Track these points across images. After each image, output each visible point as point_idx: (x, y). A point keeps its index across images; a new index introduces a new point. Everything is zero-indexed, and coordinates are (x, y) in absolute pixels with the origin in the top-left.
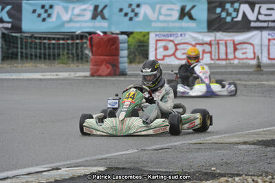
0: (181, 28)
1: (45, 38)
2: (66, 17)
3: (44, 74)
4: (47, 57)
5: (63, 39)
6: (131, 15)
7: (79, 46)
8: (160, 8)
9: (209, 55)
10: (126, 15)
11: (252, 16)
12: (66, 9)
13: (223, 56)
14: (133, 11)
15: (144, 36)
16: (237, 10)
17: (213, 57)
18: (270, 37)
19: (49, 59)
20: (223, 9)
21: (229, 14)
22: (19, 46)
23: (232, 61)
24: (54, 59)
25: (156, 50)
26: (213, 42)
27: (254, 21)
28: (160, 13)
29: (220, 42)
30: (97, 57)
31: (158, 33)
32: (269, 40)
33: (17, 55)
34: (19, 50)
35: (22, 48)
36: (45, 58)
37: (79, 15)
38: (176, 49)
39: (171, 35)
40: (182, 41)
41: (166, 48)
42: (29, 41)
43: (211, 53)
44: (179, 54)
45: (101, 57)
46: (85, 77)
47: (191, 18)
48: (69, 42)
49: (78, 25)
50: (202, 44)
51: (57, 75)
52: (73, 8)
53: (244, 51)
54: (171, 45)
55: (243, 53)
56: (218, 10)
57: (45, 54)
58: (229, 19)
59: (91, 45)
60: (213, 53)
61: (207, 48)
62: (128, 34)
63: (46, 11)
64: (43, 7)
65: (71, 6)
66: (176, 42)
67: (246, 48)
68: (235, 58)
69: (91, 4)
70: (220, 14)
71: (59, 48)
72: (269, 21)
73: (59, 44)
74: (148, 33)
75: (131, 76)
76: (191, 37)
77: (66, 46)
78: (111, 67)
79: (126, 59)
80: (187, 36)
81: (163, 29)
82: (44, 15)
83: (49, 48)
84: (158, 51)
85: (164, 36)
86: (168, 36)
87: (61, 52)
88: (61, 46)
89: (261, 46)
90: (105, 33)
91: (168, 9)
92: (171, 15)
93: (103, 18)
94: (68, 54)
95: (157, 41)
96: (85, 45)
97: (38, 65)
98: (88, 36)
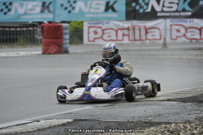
0: (107, 18)
1: (6, 27)
2: (21, 11)
3: (8, 53)
4: (8, 41)
5: (20, 27)
6: (70, 9)
7: (32, 32)
8: (91, 3)
9: (127, 37)
10: (66, 8)
11: (158, 8)
12: (22, 5)
13: (137, 37)
14: (71, 6)
15: (79, 24)
16: (147, 4)
17: (131, 39)
18: (172, 23)
19: (10, 42)
20: (138, 4)
21: (141, 7)
23: (145, 42)
24: (13, 42)
25: (89, 34)
26: (130, 28)
27: (160, 12)
28: (91, 7)
29: (136, 28)
30: (48, 40)
31: (90, 22)
32: (171, 25)
36: (7, 42)
37: (31, 10)
38: (103, 33)
39: (99, 23)
40: (108, 27)
41: (96, 33)
43: (128, 35)
44: (105, 37)
45: (51, 40)
46: (38, 55)
47: (114, 10)
48: (25, 29)
49: (31, 17)
50: (122, 29)
51: (18, 54)
52: (27, 5)
53: (153, 34)
54: (99, 31)
55: (153, 35)
56: (134, 4)
57: (7, 39)
58: (141, 11)
59: (42, 31)
60: (131, 36)
61: (126, 32)
62: (69, 22)
63: (7, 7)
64: (5, 4)
65: (25, 3)
66: (103, 28)
67: (154, 32)
68: (147, 39)
69: (40, 1)
70: (135, 7)
71: (16, 34)
72: (170, 12)
73: (17, 31)
74: (82, 22)
75: (71, 54)
76: (114, 24)
77: (22, 32)
78: (57, 47)
79: (68, 41)
80: (111, 24)
81: (93, 19)
82: (6, 10)
83: (10, 34)
85: (94, 24)
86: (97, 23)
87: (19, 37)
88: (18, 33)
89: (166, 30)
90: (50, 22)
91: (97, 4)
92: (98, 9)
93: (49, 11)
94: (24, 38)
95: (89, 27)
96: (35, 32)
97: (3, 46)
98: (38, 24)
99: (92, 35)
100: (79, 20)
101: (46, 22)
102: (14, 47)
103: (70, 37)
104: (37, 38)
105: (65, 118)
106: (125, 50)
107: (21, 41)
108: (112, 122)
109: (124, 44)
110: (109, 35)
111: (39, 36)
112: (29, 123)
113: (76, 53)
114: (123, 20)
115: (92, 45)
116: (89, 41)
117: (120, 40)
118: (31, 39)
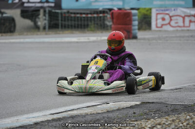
0: (174, 5)
1: (78, 13)
3: (79, 38)
4: (80, 26)
5: (91, 14)
7: (102, 18)
15: (147, 11)
19: (81, 28)
22: (60, 18)
24: (84, 28)
25: (157, 20)
30: (117, 26)
31: (158, 9)
33: (58, 25)
34: (60, 22)
35: (62, 20)
36: (78, 27)
38: (171, 20)
39: (167, 10)
40: (176, 14)
41: (163, 19)
42: (67, 15)
44: (173, 23)
45: (119, 26)
48: (95, 15)
49: (101, 4)
50: (189, 16)
51: (88, 39)
54: (167, 17)
57: (78, 25)
59: (112, 18)
61: (193, 19)
62: (138, 9)
66: (171, 15)
71: (87, 20)
73: (88, 17)
74: (151, 9)
75: (140, 39)
76: (181, 11)
77: (93, 18)
78: (126, 33)
79: (137, 27)
81: (161, 6)
83: (81, 20)
84: (158, 21)
85: (162, 10)
86: (165, 10)
87: (90, 23)
88: (89, 19)
90: (120, 9)
94: (94, 24)
95: (157, 14)
96: (106, 18)
97: (74, 32)
98: (108, 11)
99: (160, 22)
100: (148, 7)
101: (116, 9)
102: (85, 33)
103: (139, 23)
104: (107, 25)
105: (133, 101)
106: (192, 36)
107: (92, 26)
108: (178, 105)
109: (191, 30)
110: (176, 21)
111: (109, 22)
112: (98, 105)
113: (144, 39)
114: (190, 8)
115: (160, 31)
116: (157, 27)
117: (187, 27)
118: (101, 25)
